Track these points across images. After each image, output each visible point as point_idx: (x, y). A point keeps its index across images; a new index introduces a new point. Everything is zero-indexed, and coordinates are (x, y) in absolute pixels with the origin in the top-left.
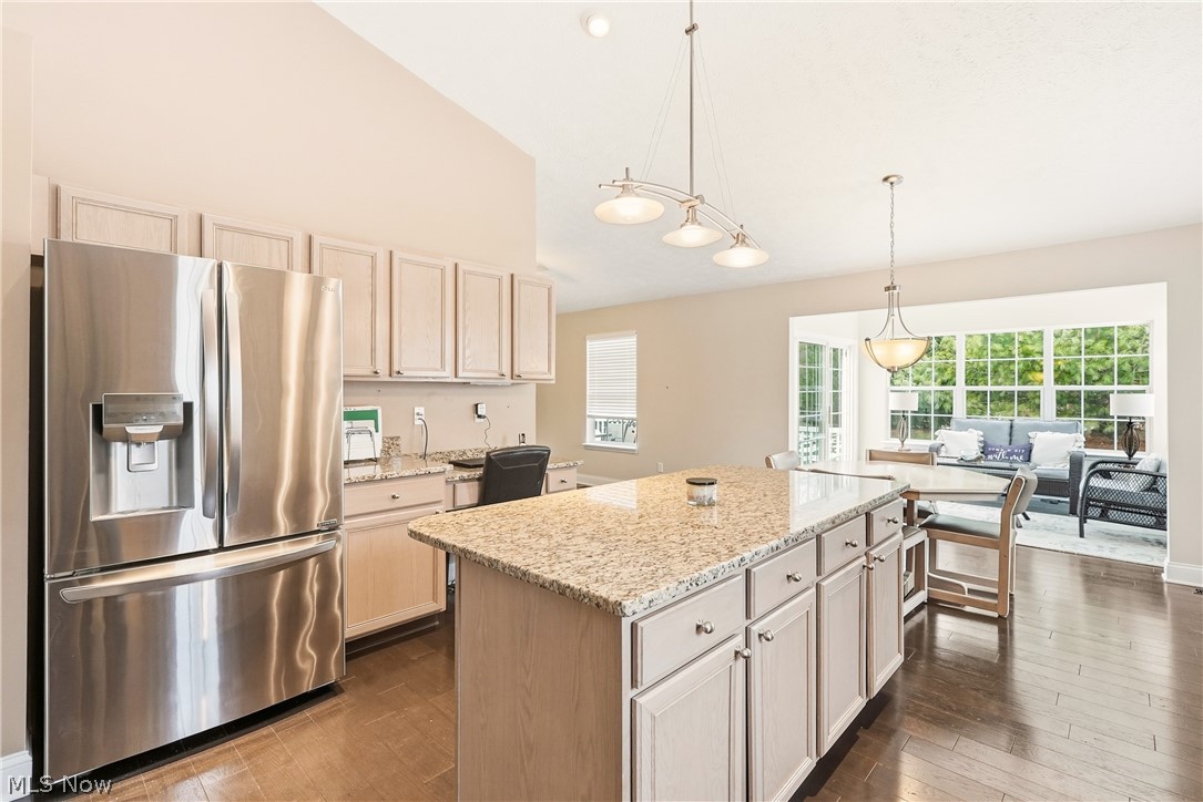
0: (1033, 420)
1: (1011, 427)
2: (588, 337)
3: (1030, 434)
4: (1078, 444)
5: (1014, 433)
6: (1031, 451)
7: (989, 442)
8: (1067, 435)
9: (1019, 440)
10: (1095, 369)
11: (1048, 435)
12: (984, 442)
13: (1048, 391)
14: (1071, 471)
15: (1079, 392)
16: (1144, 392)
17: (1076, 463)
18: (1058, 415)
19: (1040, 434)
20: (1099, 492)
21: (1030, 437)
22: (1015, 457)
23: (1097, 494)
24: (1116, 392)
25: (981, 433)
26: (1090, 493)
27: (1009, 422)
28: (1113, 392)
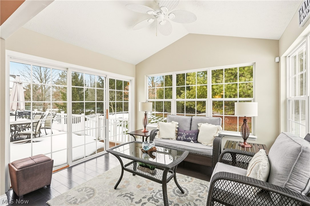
0: (202, 116)
1: (191, 120)
3: (199, 124)
5: (192, 123)
6: (198, 134)
7: (181, 129)
8: (214, 126)
9: (194, 128)
10: (232, 94)
12: (178, 128)
13: (210, 101)
14: (214, 150)
16: (250, 101)
17: (216, 146)
19: (203, 125)
20: (222, 194)
21: (198, 126)
22: (190, 138)
23: (220, 196)
24: (238, 102)
25: (178, 123)
26: (216, 192)
27: (190, 117)
28: (236, 101)
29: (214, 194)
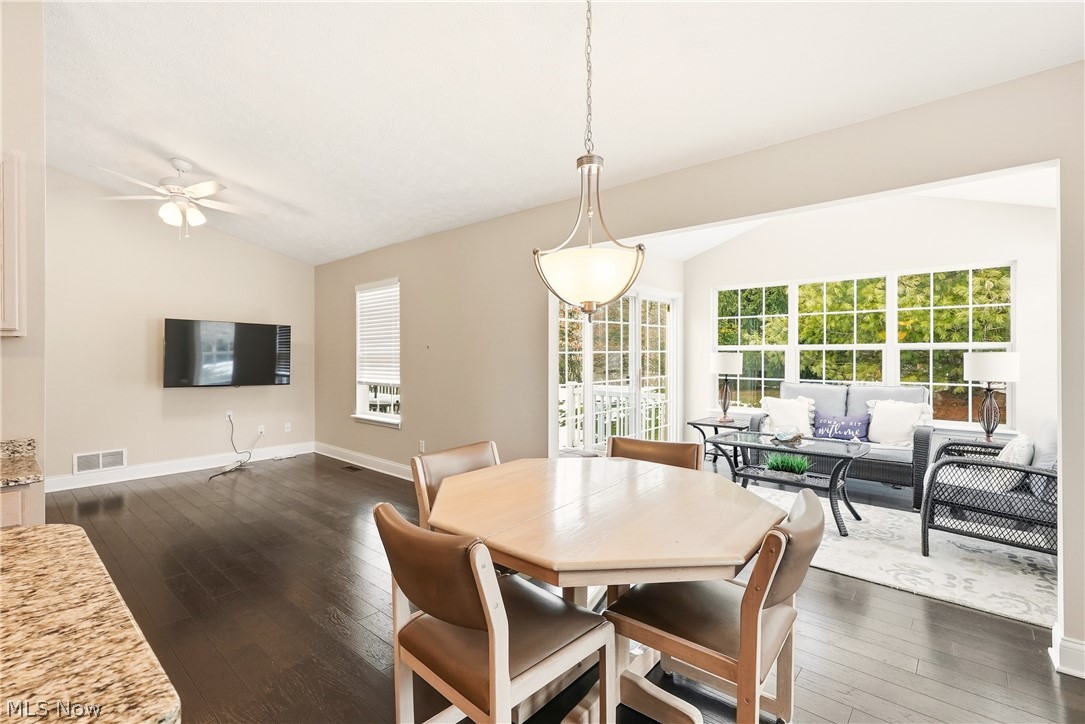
0: (873, 385)
1: (848, 394)
2: (356, 287)
3: (869, 403)
4: (924, 417)
5: (850, 402)
6: (869, 424)
7: (821, 412)
8: (911, 404)
9: (857, 411)
11: (889, 404)
12: (816, 412)
13: (892, 349)
14: (916, 452)
15: (927, 352)
16: (1004, 350)
17: (921, 442)
18: (902, 379)
19: (880, 403)
20: (949, 491)
21: (868, 407)
22: (850, 432)
23: (946, 494)
24: (970, 351)
25: (813, 401)
26: (938, 489)
27: (845, 388)
28: (967, 351)
29: (935, 493)
